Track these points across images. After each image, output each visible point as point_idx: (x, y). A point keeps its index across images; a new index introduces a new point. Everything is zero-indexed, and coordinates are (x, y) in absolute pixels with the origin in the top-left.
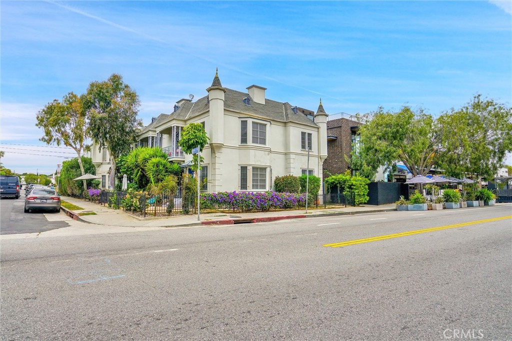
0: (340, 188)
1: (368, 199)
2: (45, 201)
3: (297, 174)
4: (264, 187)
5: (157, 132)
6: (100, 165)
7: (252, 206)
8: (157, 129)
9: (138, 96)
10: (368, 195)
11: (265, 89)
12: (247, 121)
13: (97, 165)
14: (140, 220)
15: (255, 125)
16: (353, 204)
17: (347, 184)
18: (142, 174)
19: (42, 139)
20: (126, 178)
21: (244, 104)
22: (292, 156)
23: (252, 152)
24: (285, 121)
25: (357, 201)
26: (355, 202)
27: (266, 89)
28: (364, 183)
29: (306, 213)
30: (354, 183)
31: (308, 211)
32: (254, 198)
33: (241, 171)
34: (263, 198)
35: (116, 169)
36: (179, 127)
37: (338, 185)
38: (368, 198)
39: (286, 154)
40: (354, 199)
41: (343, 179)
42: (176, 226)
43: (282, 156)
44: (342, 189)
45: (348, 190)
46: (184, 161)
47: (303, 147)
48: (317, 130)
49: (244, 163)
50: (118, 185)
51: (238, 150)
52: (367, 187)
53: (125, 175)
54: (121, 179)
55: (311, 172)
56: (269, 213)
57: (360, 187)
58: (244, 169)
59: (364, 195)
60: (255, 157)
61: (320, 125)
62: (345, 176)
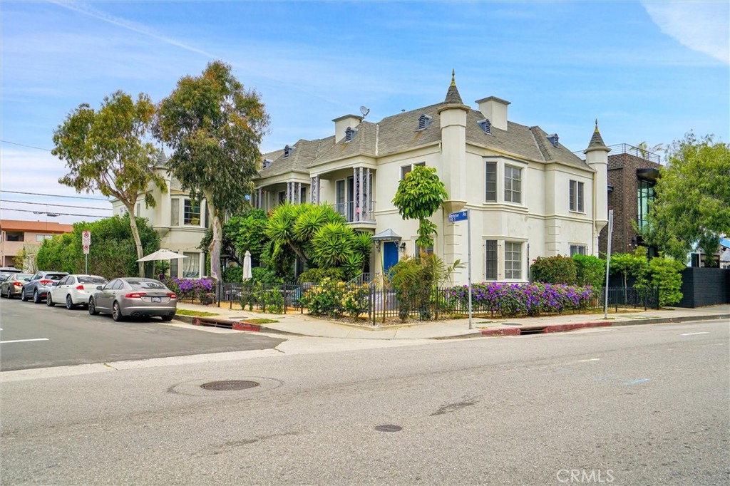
0: (628, 276)
1: (681, 297)
2: (157, 299)
3: (565, 252)
4: (518, 275)
5: (311, 176)
6: (167, 232)
7: (520, 308)
8: (311, 171)
9: (263, 105)
10: (680, 290)
11: (507, 103)
12: (496, 163)
13: (162, 232)
14: (373, 330)
15: (507, 169)
16: (655, 305)
17: (643, 271)
19: (65, 180)
20: (250, 259)
21: (482, 132)
22: (558, 222)
23: (505, 215)
24: (544, 161)
25: (662, 299)
26: (658, 301)
27: (510, 103)
28: (674, 270)
29: (606, 318)
30: (657, 268)
31: (609, 316)
32: (523, 294)
33: (487, 248)
34: (534, 294)
36: (367, 168)
37: (625, 272)
38: (681, 295)
39: (545, 218)
40: (658, 297)
41: (635, 262)
42: (450, 338)
43: (540, 223)
44: (632, 279)
45: (645, 281)
46: (374, 230)
47: (572, 207)
48: (590, 176)
49: (492, 235)
51: (482, 212)
52: (680, 276)
53: (247, 253)
55: (582, 249)
56: (541, 318)
57: (668, 276)
58: (491, 245)
59: (674, 289)
60: (508, 225)
61: (596, 168)
62: (639, 257)
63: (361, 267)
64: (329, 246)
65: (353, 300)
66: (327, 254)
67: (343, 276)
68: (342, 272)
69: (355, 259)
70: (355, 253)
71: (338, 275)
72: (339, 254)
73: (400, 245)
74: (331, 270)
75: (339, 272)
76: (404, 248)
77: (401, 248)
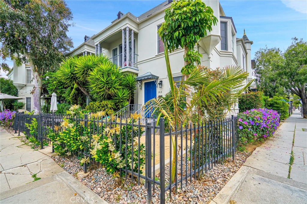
6: (23, 87)
8: (95, 41)
12: (227, 23)
13: (20, 87)
18: (76, 92)
20: (56, 98)
35: (42, 88)
36: (131, 30)
46: (137, 73)
50: (45, 106)
51: (219, 57)
53: (54, 94)
54: (48, 100)
63: (128, 100)
64: (101, 81)
65: (112, 148)
66: (100, 88)
67: (115, 107)
68: (112, 104)
69: (123, 93)
70: (123, 89)
71: (109, 106)
72: (109, 88)
73: (159, 82)
74: (104, 102)
75: (110, 103)
76: (161, 84)
77: (159, 84)
